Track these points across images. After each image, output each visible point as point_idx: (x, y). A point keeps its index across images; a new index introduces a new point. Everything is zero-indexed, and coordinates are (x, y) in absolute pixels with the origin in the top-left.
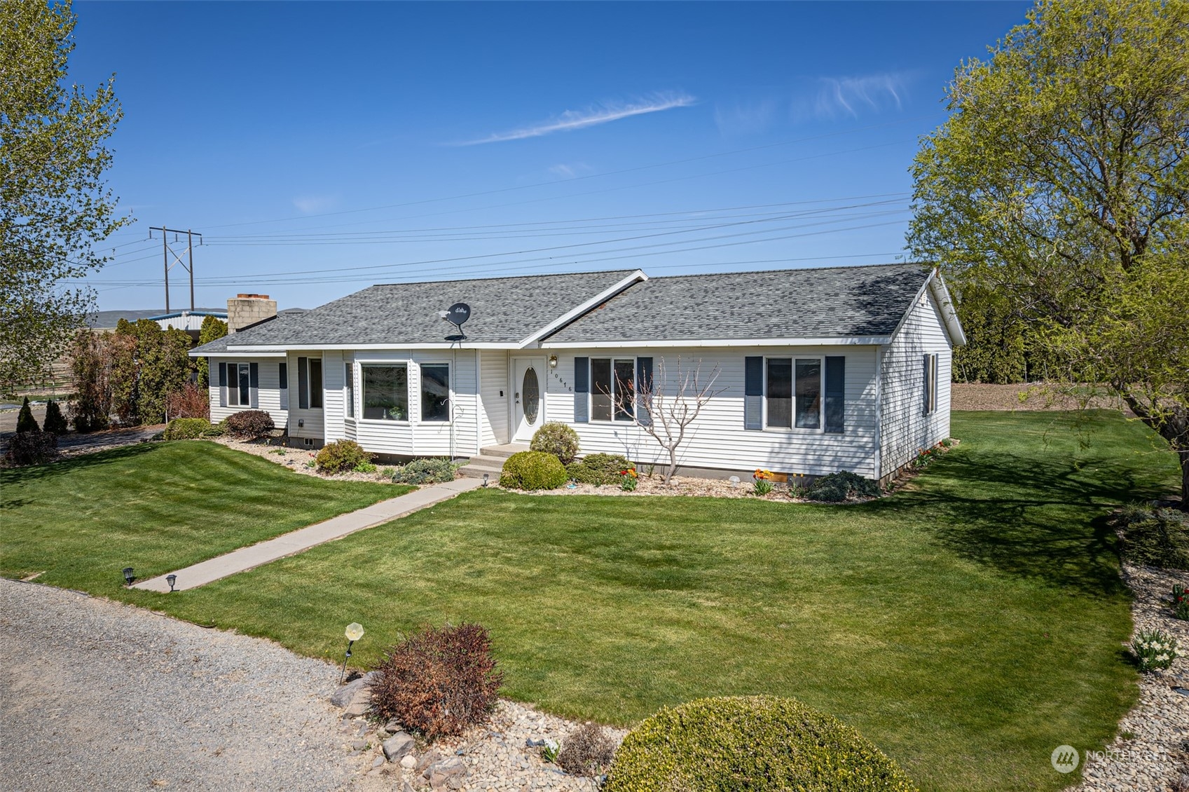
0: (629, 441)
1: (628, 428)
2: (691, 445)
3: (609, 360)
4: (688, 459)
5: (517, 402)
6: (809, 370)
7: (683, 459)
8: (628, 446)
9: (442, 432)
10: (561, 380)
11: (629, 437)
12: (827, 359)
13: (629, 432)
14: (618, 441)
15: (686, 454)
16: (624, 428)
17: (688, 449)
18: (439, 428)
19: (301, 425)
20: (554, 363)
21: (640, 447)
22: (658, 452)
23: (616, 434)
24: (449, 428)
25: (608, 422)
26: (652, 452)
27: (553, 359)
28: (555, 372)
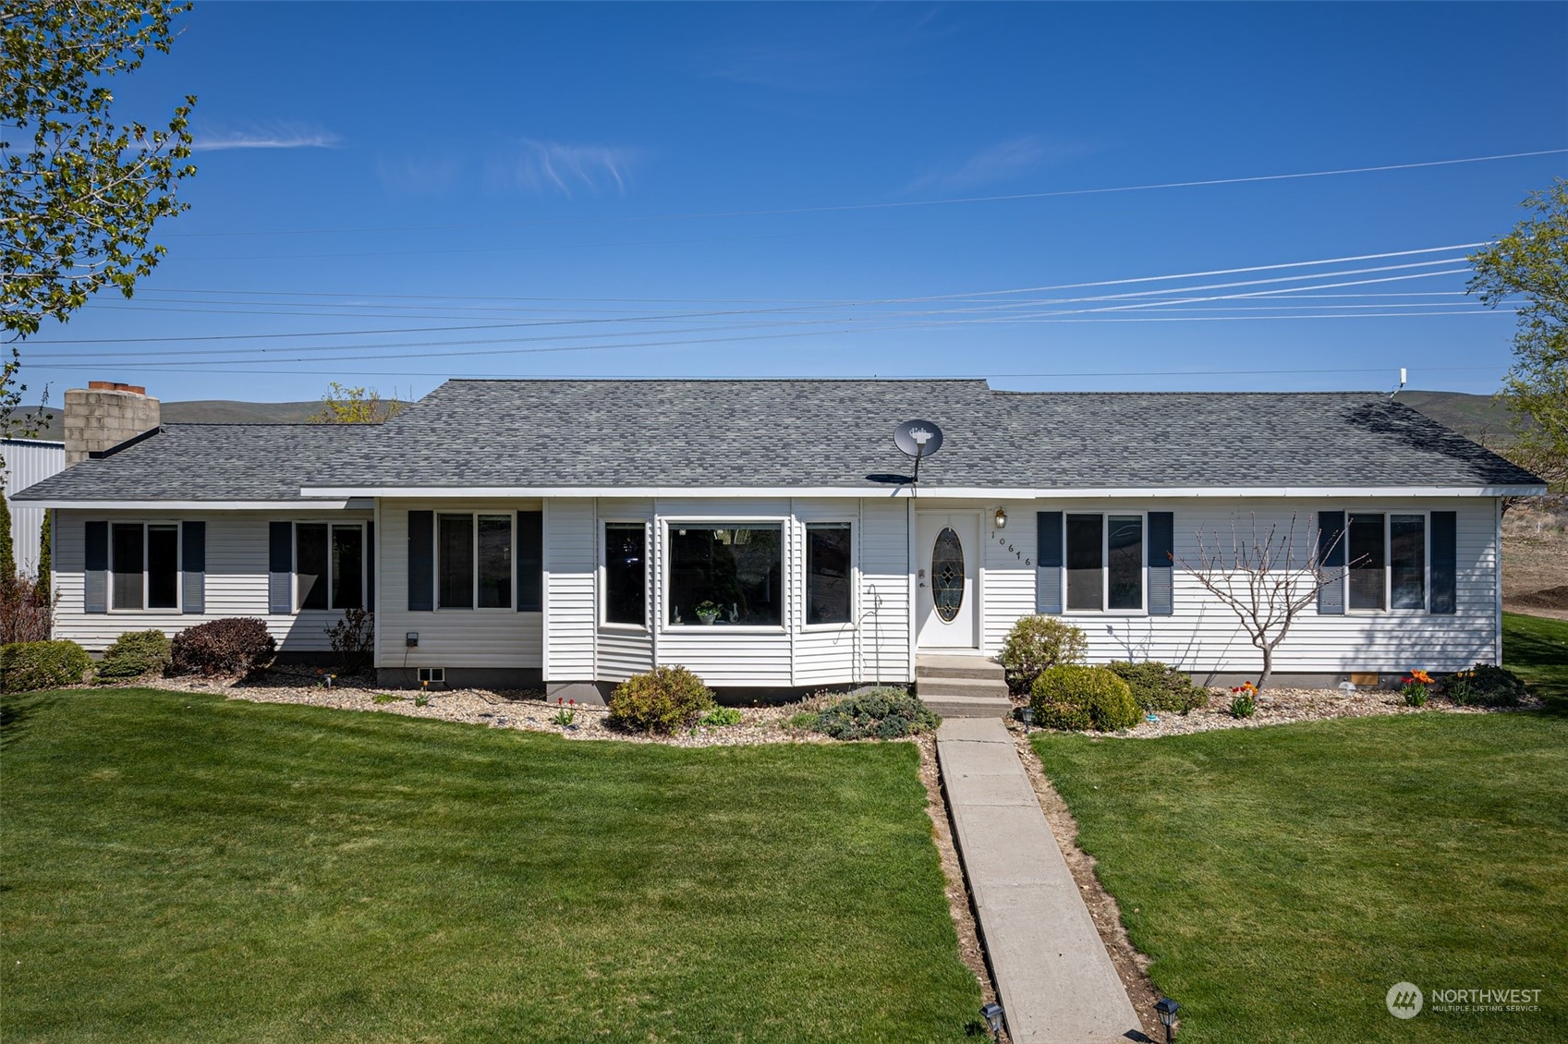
0: (1132, 640)
1: (1131, 620)
2: (1235, 641)
3: (1101, 516)
4: (1231, 661)
5: (921, 585)
6: (1407, 530)
7: (1223, 661)
8: (1132, 647)
9: (840, 642)
10: (1011, 549)
11: (1131, 633)
12: (1434, 514)
13: (1132, 626)
14: (1115, 640)
15: (1227, 654)
16: (1124, 620)
17: (1230, 647)
18: (835, 635)
19: (412, 643)
20: (1001, 521)
21: (1151, 647)
22: (1183, 654)
23: (1110, 630)
24: (850, 634)
25: (1098, 612)
26: (1173, 654)
27: (1000, 514)
28: (999, 535)
